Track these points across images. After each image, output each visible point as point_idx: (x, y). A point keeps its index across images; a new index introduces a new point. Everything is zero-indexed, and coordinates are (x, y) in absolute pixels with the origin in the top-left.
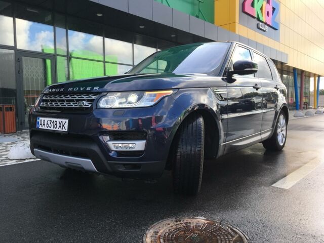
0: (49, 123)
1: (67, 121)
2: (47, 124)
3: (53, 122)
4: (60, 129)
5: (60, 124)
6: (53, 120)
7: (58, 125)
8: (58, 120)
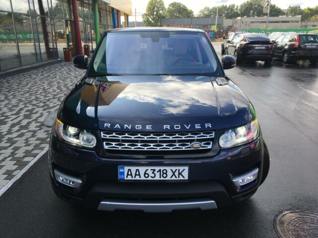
0: (150, 172)
1: (187, 168)
2: (145, 174)
3: (160, 170)
4: (174, 178)
5: (174, 173)
6: (157, 169)
7: (170, 174)
8: (168, 169)
